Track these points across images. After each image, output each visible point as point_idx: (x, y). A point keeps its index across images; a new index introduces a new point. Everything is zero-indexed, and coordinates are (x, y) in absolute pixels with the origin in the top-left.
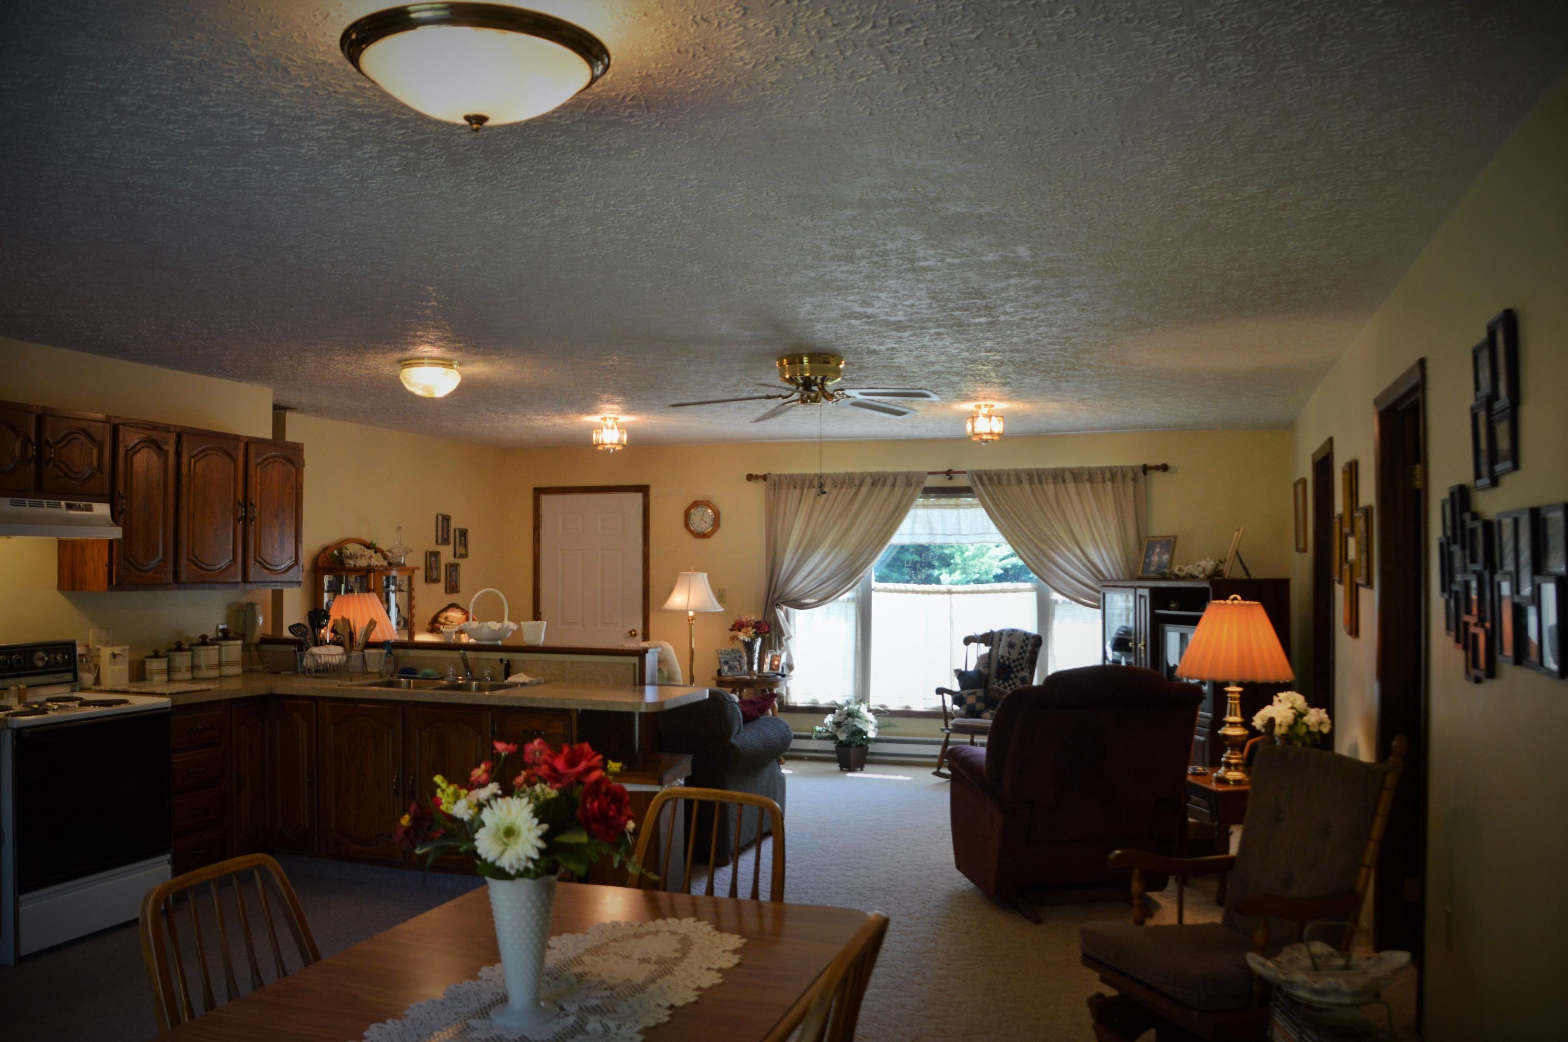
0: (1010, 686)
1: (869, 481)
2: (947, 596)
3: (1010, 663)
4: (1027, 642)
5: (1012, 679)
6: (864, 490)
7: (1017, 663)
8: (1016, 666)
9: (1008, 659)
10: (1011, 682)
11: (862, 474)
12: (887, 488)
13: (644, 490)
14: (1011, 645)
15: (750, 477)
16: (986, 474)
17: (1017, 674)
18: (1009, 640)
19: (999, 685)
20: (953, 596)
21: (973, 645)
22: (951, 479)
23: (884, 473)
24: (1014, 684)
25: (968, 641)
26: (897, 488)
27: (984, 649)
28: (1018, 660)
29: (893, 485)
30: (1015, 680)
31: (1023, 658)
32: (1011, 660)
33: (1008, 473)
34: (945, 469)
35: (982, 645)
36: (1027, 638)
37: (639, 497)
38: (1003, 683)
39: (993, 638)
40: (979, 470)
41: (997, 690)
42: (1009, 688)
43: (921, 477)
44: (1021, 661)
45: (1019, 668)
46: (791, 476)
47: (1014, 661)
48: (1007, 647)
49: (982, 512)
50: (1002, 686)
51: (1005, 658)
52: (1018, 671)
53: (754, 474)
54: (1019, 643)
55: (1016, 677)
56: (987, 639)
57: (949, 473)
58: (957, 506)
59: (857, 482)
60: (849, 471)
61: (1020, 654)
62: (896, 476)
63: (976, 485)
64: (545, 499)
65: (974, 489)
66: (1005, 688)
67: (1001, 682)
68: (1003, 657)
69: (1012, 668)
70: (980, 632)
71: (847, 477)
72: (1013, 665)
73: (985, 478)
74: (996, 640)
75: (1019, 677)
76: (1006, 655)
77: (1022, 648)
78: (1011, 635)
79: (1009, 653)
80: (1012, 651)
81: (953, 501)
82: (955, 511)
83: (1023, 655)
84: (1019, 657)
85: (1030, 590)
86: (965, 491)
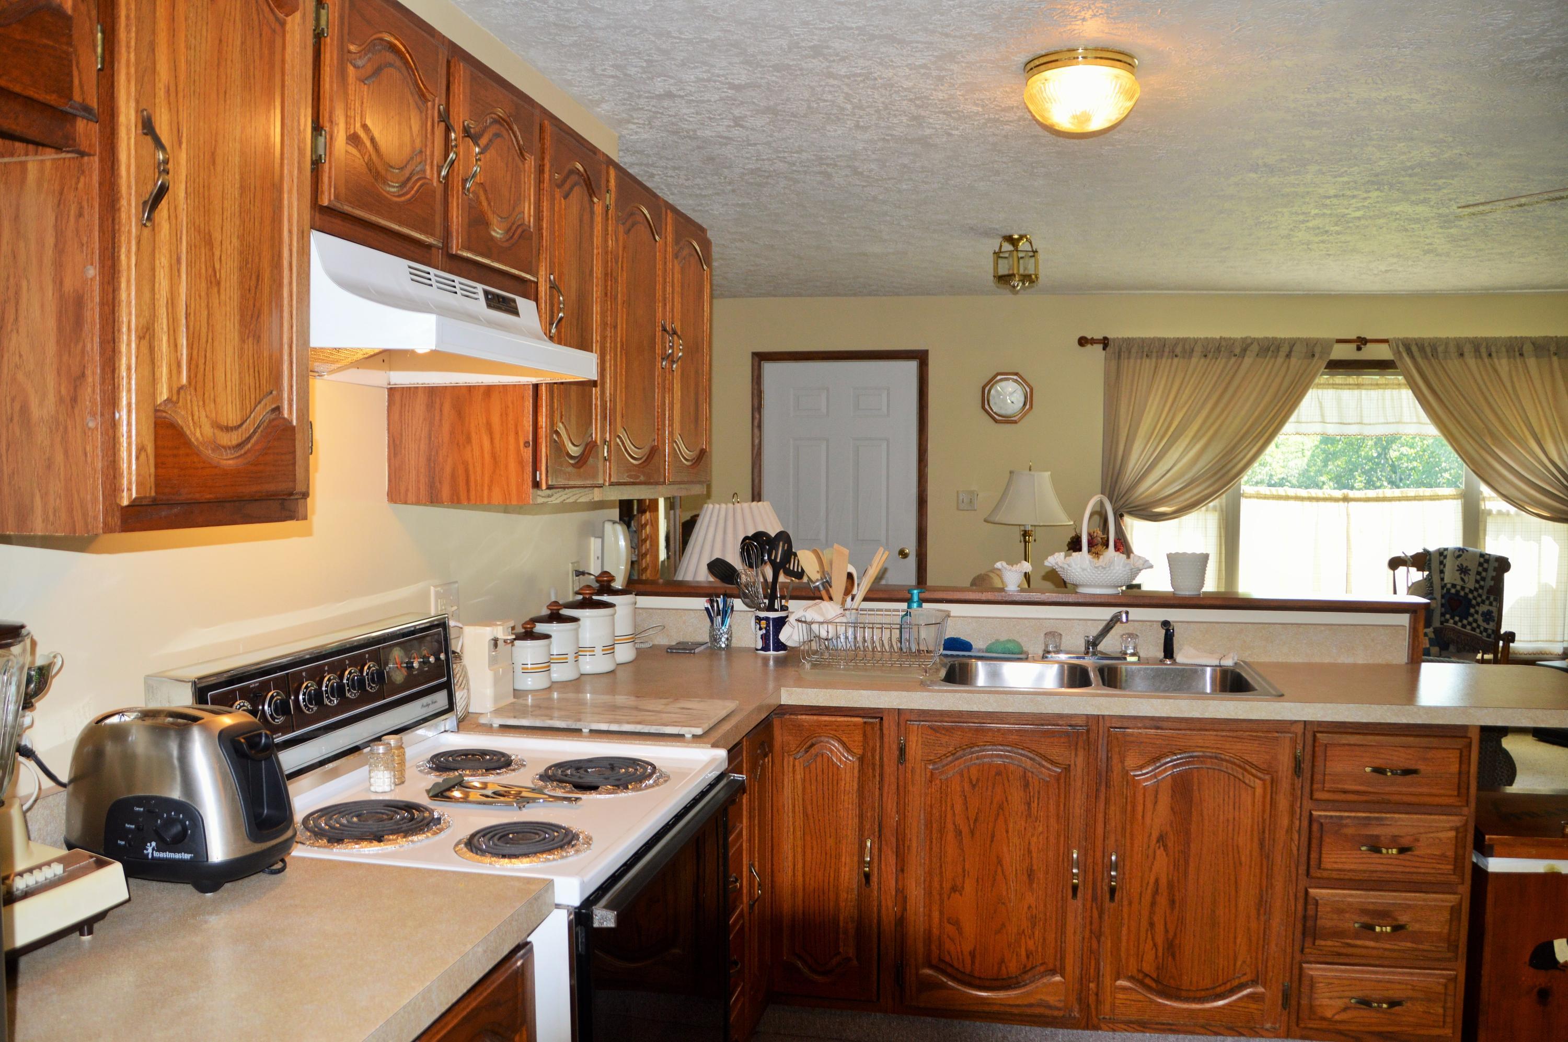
0: (1470, 624)
1: (1255, 348)
2: (1341, 503)
3: (1466, 594)
4: (1485, 565)
5: (1472, 615)
6: (1248, 361)
7: (1476, 594)
8: (1475, 598)
9: (1463, 588)
10: (1470, 619)
11: (1244, 340)
12: (1280, 360)
13: (921, 357)
14: (1463, 570)
15: (1083, 342)
16: (1417, 344)
17: (1477, 608)
18: (1458, 563)
19: (1455, 623)
20: (1352, 504)
21: (1402, 570)
22: (1359, 349)
23: (1275, 339)
24: (1475, 621)
25: (1395, 563)
26: (1293, 360)
27: (1417, 575)
28: (1476, 589)
29: (1288, 356)
30: (1476, 616)
31: (1482, 587)
32: (1467, 590)
33: (1447, 342)
34: (1354, 337)
35: (1413, 570)
36: (1487, 561)
37: (912, 366)
38: (1461, 621)
39: (1430, 560)
40: (1407, 338)
41: (1453, 629)
42: (1469, 627)
43: (1327, 345)
44: (1480, 591)
45: (1479, 600)
46: (1143, 340)
47: (1471, 591)
48: (1457, 573)
49: (1407, 395)
50: (1460, 624)
51: (1458, 588)
52: (1478, 604)
53: (1089, 337)
54: (1473, 567)
55: (1477, 612)
56: (1421, 560)
57: (1362, 342)
58: (1359, 386)
59: (1237, 351)
60: (1226, 335)
61: (1477, 581)
62: (1293, 343)
63: (1401, 357)
64: (769, 368)
65: (1398, 364)
66: (1464, 626)
67: (1457, 619)
68: (1454, 586)
69: (1470, 600)
70: (1411, 552)
71: (1223, 343)
72: (1470, 596)
73: (1414, 349)
74: (1435, 564)
75: (1480, 612)
76: (1459, 582)
77: (1479, 573)
78: (1459, 556)
79: (1463, 580)
80: (1466, 578)
81: (1352, 379)
82: (1356, 392)
83: (1482, 583)
84: (1477, 586)
85: (1454, 497)
86: (1382, 366)
